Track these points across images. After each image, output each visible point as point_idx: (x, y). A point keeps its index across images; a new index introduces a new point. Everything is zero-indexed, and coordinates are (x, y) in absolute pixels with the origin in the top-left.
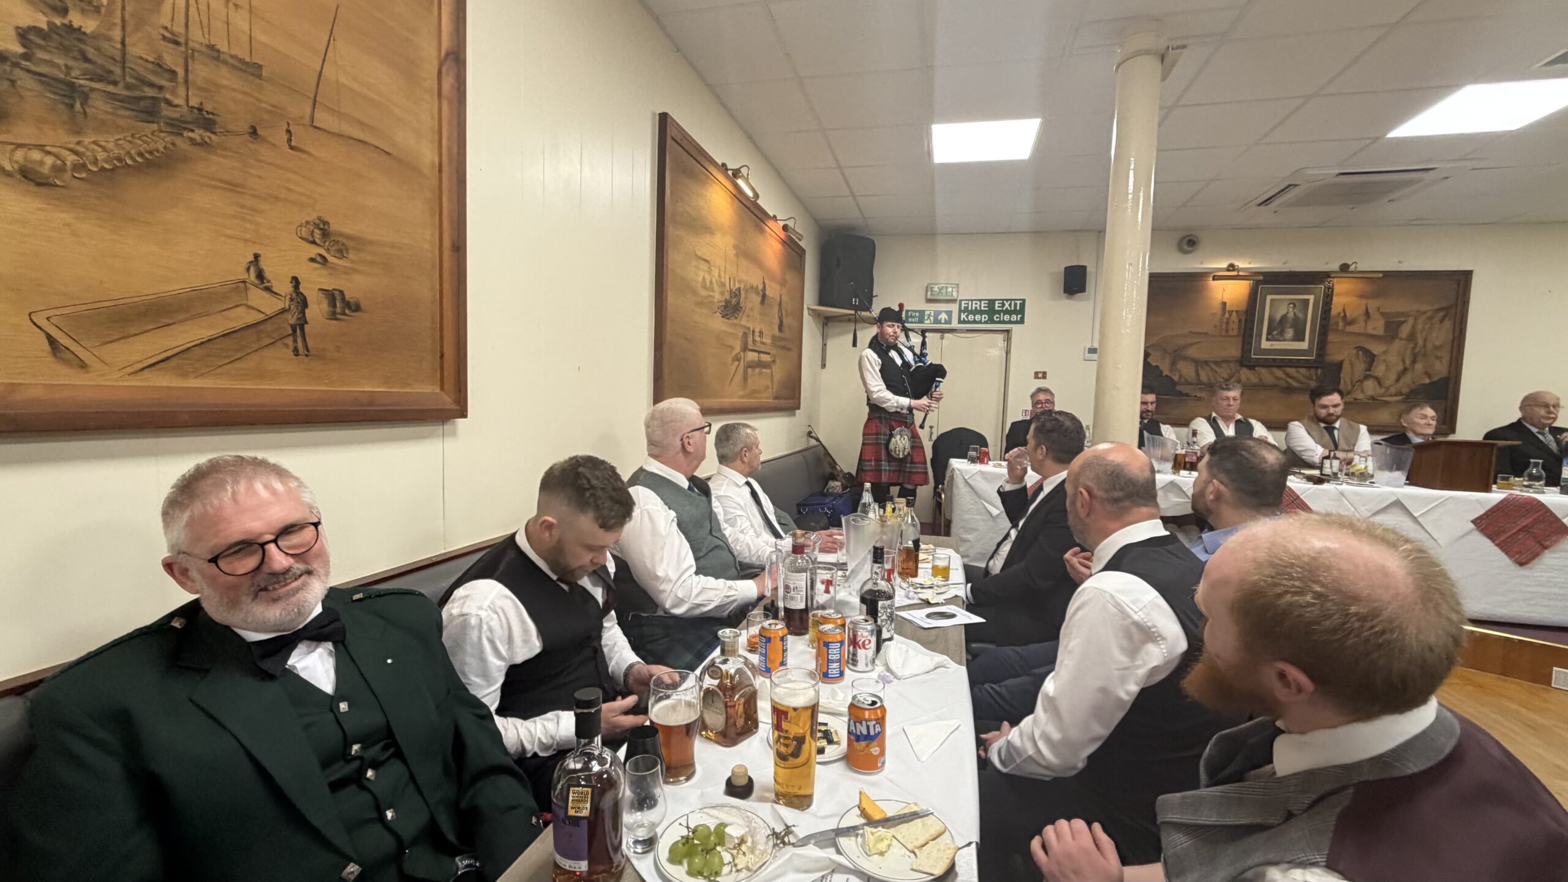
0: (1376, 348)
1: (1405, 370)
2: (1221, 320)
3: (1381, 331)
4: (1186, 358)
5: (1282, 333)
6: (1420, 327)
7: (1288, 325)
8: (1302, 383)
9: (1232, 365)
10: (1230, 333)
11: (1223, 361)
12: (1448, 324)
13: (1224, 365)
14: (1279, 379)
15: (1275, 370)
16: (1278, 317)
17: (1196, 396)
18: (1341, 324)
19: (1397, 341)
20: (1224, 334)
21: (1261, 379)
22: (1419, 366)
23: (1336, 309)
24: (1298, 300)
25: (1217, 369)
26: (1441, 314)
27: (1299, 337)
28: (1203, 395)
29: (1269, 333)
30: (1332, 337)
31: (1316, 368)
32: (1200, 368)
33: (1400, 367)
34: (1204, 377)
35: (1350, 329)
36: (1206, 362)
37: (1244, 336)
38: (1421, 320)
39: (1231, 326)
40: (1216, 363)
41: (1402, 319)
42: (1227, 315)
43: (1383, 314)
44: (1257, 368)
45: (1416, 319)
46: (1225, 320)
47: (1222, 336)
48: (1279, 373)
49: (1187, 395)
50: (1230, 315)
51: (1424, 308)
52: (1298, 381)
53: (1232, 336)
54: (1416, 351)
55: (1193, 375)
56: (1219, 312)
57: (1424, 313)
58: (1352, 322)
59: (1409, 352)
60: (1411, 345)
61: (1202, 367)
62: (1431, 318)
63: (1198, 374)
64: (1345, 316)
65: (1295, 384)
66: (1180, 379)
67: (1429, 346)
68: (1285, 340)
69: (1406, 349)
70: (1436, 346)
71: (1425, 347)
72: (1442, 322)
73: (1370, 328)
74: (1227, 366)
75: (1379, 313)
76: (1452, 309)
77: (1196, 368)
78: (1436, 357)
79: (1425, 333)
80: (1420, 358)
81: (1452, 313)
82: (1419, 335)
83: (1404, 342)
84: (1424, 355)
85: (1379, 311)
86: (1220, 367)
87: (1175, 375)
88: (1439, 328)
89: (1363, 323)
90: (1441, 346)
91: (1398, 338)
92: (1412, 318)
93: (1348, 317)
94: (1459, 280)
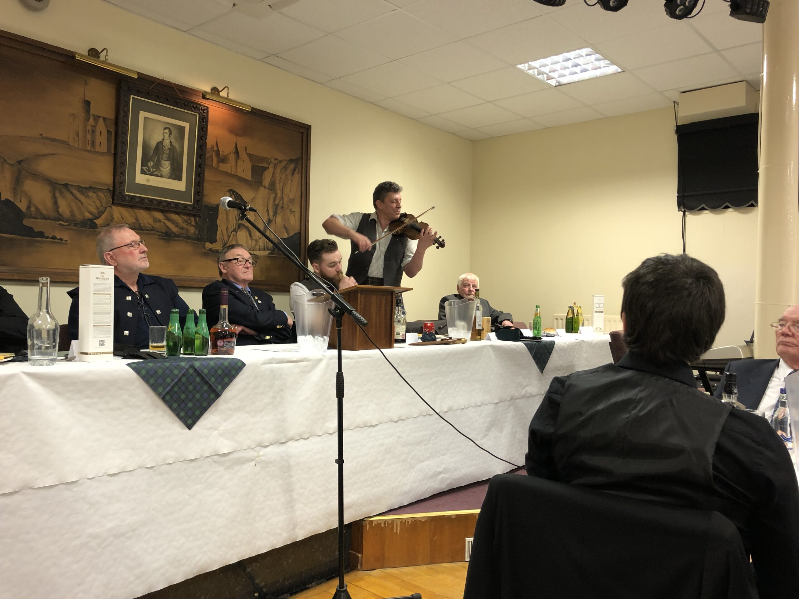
0: (246, 194)
2: (85, 126)
3: (248, 176)
4: (36, 176)
5: (158, 165)
6: (278, 176)
7: (165, 157)
9: (101, 195)
10: (98, 149)
11: (90, 188)
12: (297, 176)
13: (91, 194)
14: (157, 220)
17: (54, 238)
18: (215, 159)
19: (262, 188)
21: (137, 220)
22: (279, 219)
23: (210, 142)
25: (82, 198)
26: (292, 166)
27: (176, 175)
28: (65, 236)
30: (208, 175)
32: (57, 195)
34: (64, 208)
35: (224, 167)
36: (66, 185)
37: (115, 154)
38: (278, 170)
40: (81, 189)
41: (264, 165)
42: (92, 122)
43: (249, 155)
45: (275, 168)
46: (89, 128)
47: (86, 150)
49: (41, 234)
50: (97, 122)
51: (280, 157)
53: (101, 153)
54: (277, 202)
55: (49, 203)
56: (81, 114)
57: (281, 162)
58: (223, 160)
59: (271, 202)
60: (273, 196)
61: (61, 193)
62: (285, 168)
63: (56, 203)
64: (219, 151)
66: (29, 207)
67: (286, 199)
68: (161, 176)
69: (269, 199)
70: (290, 200)
71: (282, 198)
72: (293, 175)
73: (240, 170)
74: (94, 195)
75: (247, 153)
76: (300, 162)
77: (52, 194)
78: (291, 210)
79: (281, 184)
80: (279, 210)
81: (300, 167)
82: (277, 186)
83: (267, 191)
84: (282, 207)
85: (247, 152)
86: (87, 197)
87: (21, 201)
88: (292, 181)
89: (234, 163)
90: (293, 200)
91: (262, 186)
92: (272, 165)
93: (221, 152)
94: (302, 133)
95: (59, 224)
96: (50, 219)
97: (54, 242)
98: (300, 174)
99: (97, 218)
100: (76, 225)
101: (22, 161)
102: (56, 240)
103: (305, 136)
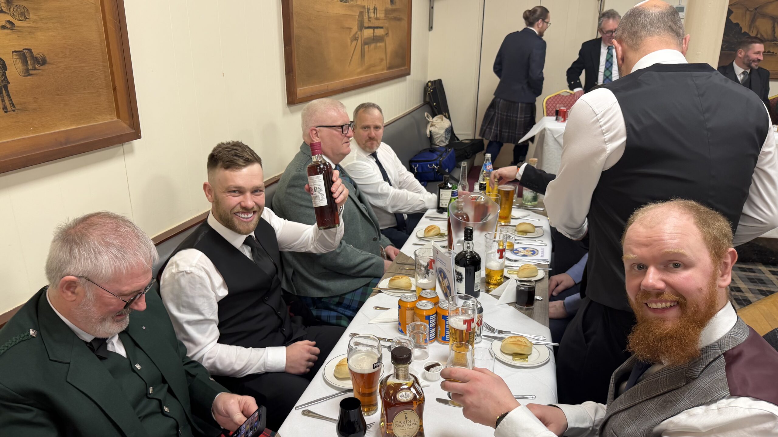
77: (772, 25)
87: (752, 32)
95: (773, 44)
96: (768, 41)
97: (769, 55)
101: (757, 8)
102: (770, 53)
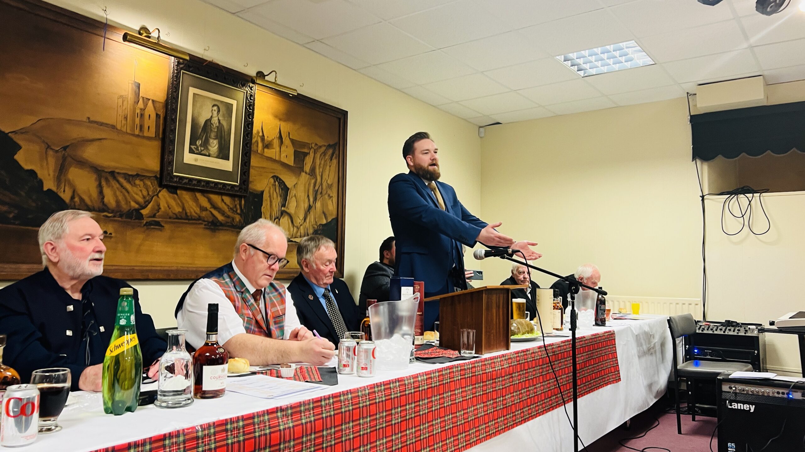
0: (289, 180)
1: (310, 207)
2: (134, 110)
3: (290, 161)
4: (82, 163)
5: (206, 144)
6: (318, 162)
7: (213, 135)
8: (228, 217)
9: (148, 183)
10: (146, 134)
11: (138, 175)
12: (335, 161)
13: (137, 182)
14: (203, 209)
15: (198, 195)
16: (202, 121)
18: (260, 145)
19: (303, 174)
20: (137, 132)
21: (184, 209)
22: (318, 204)
23: (256, 127)
24: (222, 102)
25: (128, 186)
26: (330, 151)
27: (223, 154)
29: (193, 141)
30: (254, 161)
31: (240, 197)
32: (104, 183)
33: (306, 205)
34: (110, 198)
35: (268, 153)
36: (112, 173)
37: (163, 140)
38: (318, 155)
39: (146, 124)
40: (127, 177)
41: (306, 150)
42: (141, 104)
43: (293, 141)
44: (178, 192)
45: (315, 153)
46: (138, 111)
47: (134, 135)
48: (203, 201)
50: (146, 105)
51: (320, 142)
52: (223, 213)
53: (149, 138)
54: (317, 188)
55: (94, 193)
56: (131, 96)
57: (320, 147)
58: (268, 146)
59: (312, 187)
60: (313, 181)
61: (107, 180)
62: (324, 153)
63: (101, 193)
64: (263, 135)
65: (220, 218)
66: (73, 198)
67: (325, 184)
68: (209, 156)
69: (309, 184)
70: (328, 184)
71: (321, 184)
72: (331, 160)
73: (283, 155)
74: (141, 183)
75: (290, 139)
76: (337, 148)
78: (329, 195)
79: (321, 170)
80: (319, 196)
81: (337, 152)
82: (317, 171)
83: (308, 176)
84: (321, 193)
85: (291, 137)
86: (135, 185)
88: (330, 166)
89: (278, 149)
90: (332, 185)
91: (303, 172)
92: (312, 150)
93: (266, 138)
94: (340, 119)
98: (337, 159)
99: (144, 208)
100: (121, 216)
103: (342, 121)
